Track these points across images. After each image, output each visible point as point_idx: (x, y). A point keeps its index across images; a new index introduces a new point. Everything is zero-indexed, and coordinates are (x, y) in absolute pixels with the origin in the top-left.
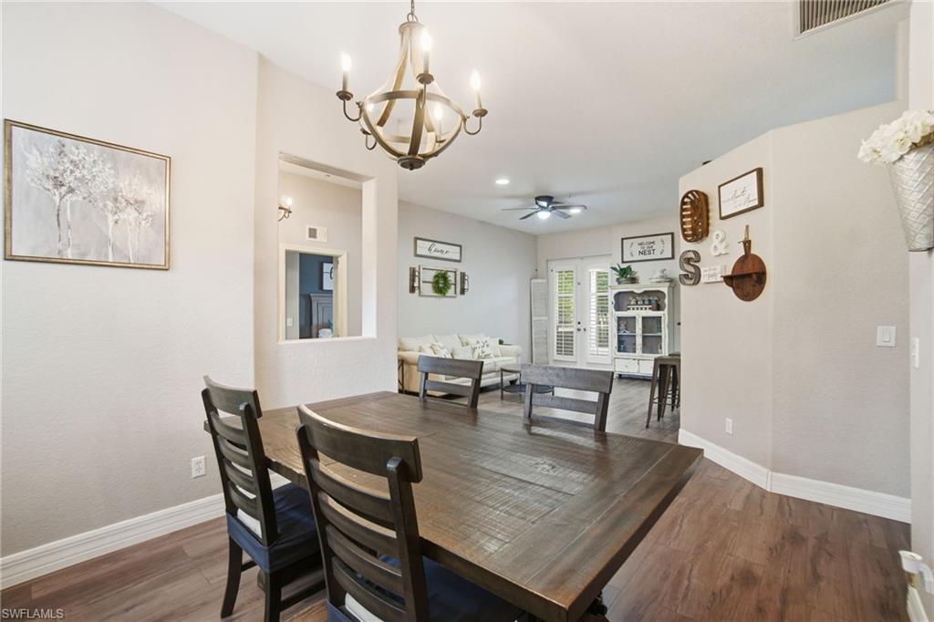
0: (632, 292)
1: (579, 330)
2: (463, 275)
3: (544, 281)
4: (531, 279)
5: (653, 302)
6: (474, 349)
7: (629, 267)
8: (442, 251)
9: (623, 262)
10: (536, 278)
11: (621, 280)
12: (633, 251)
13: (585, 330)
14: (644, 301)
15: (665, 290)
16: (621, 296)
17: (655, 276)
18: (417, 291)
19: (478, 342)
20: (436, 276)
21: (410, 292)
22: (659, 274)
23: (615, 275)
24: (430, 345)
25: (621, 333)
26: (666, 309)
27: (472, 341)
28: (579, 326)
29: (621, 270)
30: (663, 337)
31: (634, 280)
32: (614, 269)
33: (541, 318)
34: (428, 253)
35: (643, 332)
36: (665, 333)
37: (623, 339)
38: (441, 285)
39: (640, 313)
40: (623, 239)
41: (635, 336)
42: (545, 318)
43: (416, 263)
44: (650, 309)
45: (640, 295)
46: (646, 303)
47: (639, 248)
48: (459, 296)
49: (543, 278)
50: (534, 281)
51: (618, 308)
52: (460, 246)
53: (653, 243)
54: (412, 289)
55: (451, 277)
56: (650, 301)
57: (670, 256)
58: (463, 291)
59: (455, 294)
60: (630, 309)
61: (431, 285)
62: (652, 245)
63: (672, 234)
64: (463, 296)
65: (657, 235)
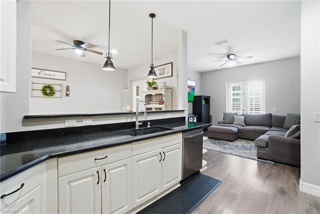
0: (151, 95)
3: (129, 90)
8: (50, 75)
9: (153, 80)
11: (149, 88)
12: (157, 74)
15: (164, 93)
20: (44, 87)
26: (164, 104)
29: (150, 83)
31: (154, 88)
34: (38, 75)
38: (48, 92)
39: (154, 106)
44: (158, 103)
47: (160, 72)
48: (64, 97)
50: (123, 90)
52: (65, 73)
53: (164, 68)
55: (57, 88)
57: (171, 75)
58: (67, 95)
59: (61, 96)
60: (151, 104)
61: (41, 91)
62: (164, 70)
63: (172, 63)
64: (67, 97)
65: (166, 64)
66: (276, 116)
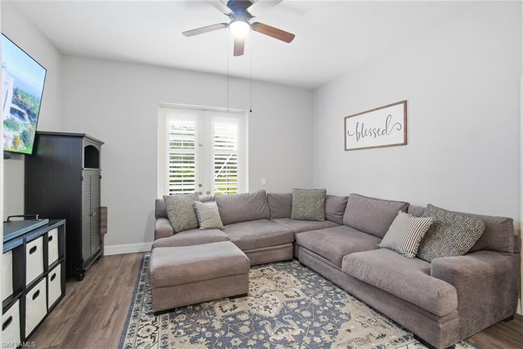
66: (276, 195)
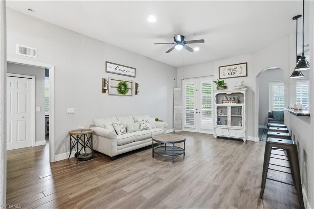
0: (225, 94)
1: (197, 113)
2: (137, 85)
3: (180, 89)
4: (174, 88)
5: (236, 99)
6: (141, 124)
7: (223, 81)
8: (123, 71)
9: (220, 79)
10: (176, 87)
11: (219, 87)
12: (224, 73)
13: (200, 113)
14: (231, 98)
15: (244, 92)
16: (218, 96)
17: (238, 85)
18: (107, 92)
19: (143, 121)
20: (120, 84)
21: (103, 92)
22: (240, 84)
23: (216, 85)
24: (111, 123)
25: (219, 115)
26: (244, 103)
27: (140, 120)
28: (197, 111)
29: (219, 82)
30: (243, 118)
31: (225, 88)
32: (215, 82)
33: (178, 107)
34: (114, 71)
35: (231, 115)
36: (244, 115)
37: (220, 118)
38: (123, 89)
39: (230, 105)
40: (219, 67)
41: (227, 116)
42: (180, 107)
43: (107, 76)
44: (235, 102)
45: (229, 95)
46: (233, 99)
47: (228, 72)
48: (134, 95)
49: (180, 88)
50: (175, 89)
51: (217, 102)
52: (135, 69)
53: (236, 68)
54: (104, 91)
55: (129, 85)
56: (234, 98)
57: (246, 75)
58: (136, 93)
59: (132, 94)
60: (224, 102)
61: (116, 89)
62: (235, 69)
63: (246, 63)
64: (136, 95)
65: (238, 64)
